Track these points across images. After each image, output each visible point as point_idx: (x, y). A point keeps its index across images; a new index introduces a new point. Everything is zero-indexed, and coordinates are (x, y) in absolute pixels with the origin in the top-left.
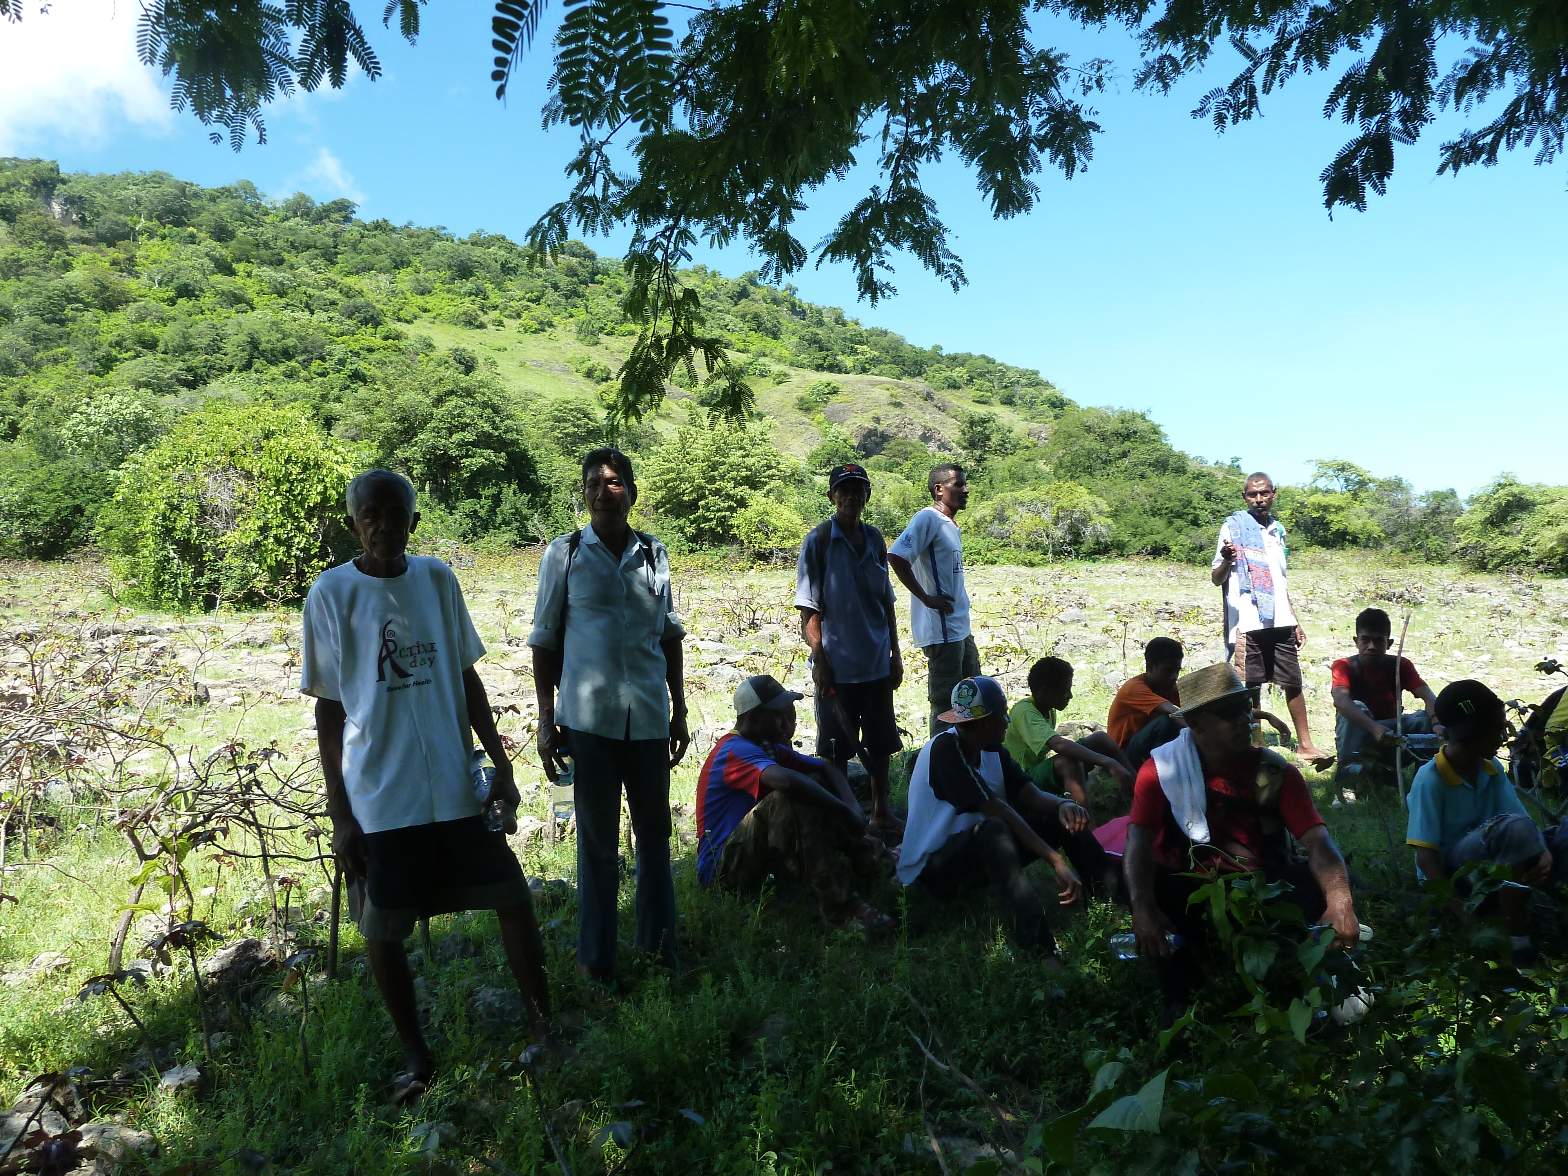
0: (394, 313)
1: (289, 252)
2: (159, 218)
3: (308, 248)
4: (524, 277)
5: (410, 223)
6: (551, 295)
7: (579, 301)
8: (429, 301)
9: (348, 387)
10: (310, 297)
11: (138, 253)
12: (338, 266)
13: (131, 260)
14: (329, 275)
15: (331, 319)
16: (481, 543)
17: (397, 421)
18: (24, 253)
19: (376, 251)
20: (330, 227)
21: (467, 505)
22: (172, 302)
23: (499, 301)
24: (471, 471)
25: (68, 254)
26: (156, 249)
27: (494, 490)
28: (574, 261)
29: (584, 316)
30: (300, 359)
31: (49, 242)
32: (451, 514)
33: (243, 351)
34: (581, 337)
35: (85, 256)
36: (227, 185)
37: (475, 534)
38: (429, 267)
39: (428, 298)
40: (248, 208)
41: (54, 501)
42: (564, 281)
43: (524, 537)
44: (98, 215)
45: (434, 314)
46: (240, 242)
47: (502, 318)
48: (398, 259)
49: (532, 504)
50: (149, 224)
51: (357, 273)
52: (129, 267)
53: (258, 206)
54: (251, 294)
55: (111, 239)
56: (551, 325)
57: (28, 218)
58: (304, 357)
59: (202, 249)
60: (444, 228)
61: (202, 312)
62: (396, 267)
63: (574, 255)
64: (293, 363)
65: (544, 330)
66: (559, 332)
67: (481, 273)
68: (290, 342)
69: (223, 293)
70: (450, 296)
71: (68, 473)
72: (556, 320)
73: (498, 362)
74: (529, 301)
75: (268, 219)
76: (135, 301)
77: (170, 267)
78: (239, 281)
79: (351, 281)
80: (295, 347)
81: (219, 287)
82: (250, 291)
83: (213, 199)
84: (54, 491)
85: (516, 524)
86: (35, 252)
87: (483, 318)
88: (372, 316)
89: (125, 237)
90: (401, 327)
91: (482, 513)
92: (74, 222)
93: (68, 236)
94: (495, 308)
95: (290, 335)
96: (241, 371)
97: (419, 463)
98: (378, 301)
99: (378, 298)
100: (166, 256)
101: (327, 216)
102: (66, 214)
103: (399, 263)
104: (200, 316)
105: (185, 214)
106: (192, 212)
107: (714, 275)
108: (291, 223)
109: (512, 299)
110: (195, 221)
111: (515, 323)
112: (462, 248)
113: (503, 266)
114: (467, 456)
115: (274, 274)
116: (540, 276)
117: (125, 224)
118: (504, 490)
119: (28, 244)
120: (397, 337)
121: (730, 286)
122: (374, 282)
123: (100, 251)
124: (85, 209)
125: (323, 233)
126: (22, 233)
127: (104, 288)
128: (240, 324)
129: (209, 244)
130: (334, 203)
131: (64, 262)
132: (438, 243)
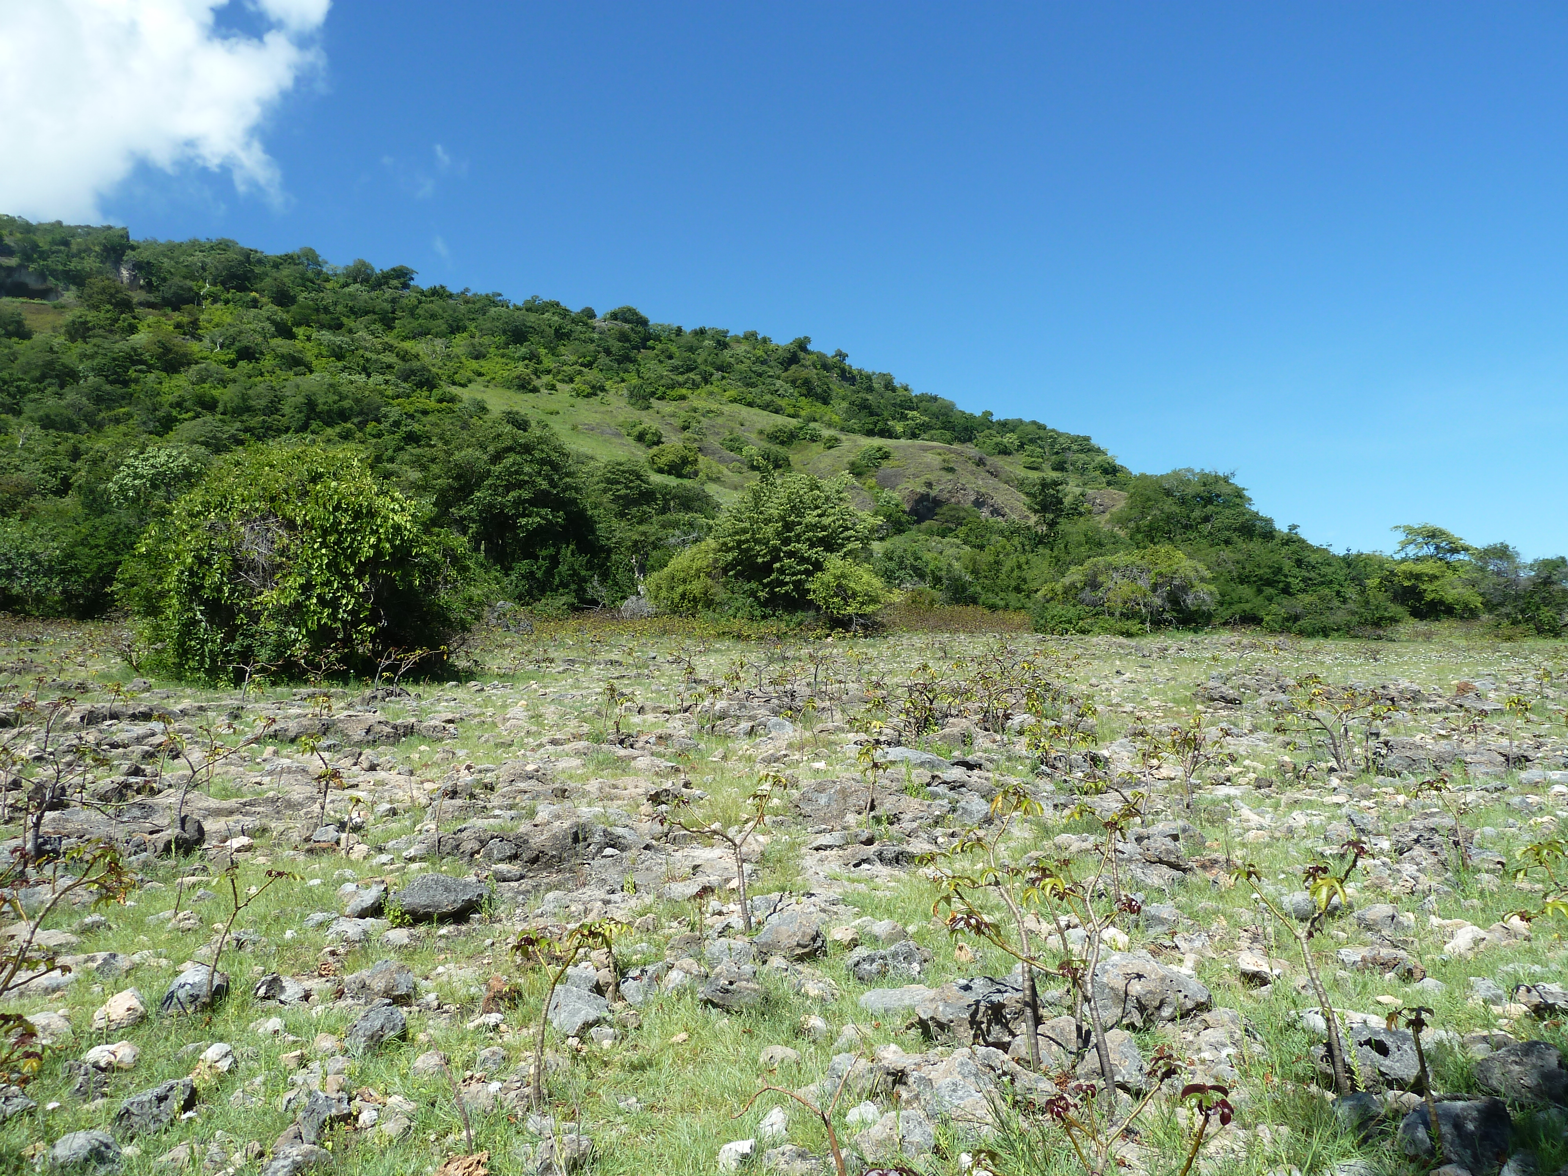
0: (449, 377)
1: (348, 317)
2: (223, 283)
3: (367, 313)
4: (577, 342)
5: (467, 290)
6: (603, 359)
7: (631, 366)
8: (484, 365)
9: (402, 449)
10: (368, 360)
11: (202, 317)
12: (395, 331)
13: (195, 323)
14: (386, 339)
15: (387, 382)
16: (539, 605)
17: (453, 478)
18: (91, 316)
19: (433, 316)
20: (389, 293)
21: (523, 566)
22: (233, 364)
23: (552, 366)
24: (527, 530)
25: (134, 318)
26: (219, 313)
27: (552, 551)
28: (627, 326)
29: (635, 381)
30: (356, 420)
31: (116, 305)
32: (507, 575)
33: (300, 412)
34: (633, 401)
35: (151, 319)
36: (290, 252)
37: (532, 597)
38: (484, 332)
39: (482, 362)
40: (310, 274)
41: (96, 557)
42: (616, 346)
43: (582, 600)
44: (165, 280)
45: (488, 378)
46: (301, 307)
47: (555, 382)
48: (455, 324)
49: (590, 566)
50: (213, 289)
51: (414, 338)
52: (192, 330)
53: (319, 273)
54: (309, 357)
55: (176, 302)
56: (603, 389)
57: (98, 283)
58: (360, 419)
59: (264, 313)
60: (500, 295)
61: (262, 375)
62: (452, 332)
63: (626, 321)
64: (349, 425)
65: (596, 395)
66: (611, 397)
67: (535, 338)
68: (346, 404)
69: (283, 356)
70: (504, 360)
71: (112, 528)
72: (608, 384)
73: (552, 425)
74: (582, 365)
75: (329, 286)
76: (197, 363)
77: (232, 331)
78: (299, 345)
79: (408, 345)
80: (351, 409)
81: (279, 350)
82: (309, 354)
83: (276, 266)
84: (97, 546)
85: (573, 587)
86: (102, 315)
87: (537, 382)
88: (428, 379)
89: (190, 301)
90: (455, 390)
91: (539, 575)
92: (141, 287)
93: (135, 300)
94: (549, 372)
95: (347, 397)
96: (297, 431)
97: (474, 522)
98: (433, 365)
99: (434, 361)
100: (229, 320)
101: (387, 283)
102: (134, 279)
103: (456, 328)
104: (260, 378)
105: (248, 279)
106: (256, 278)
107: (765, 341)
108: (351, 289)
109: (565, 364)
110: (258, 286)
111: (567, 387)
112: (517, 313)
113: (556, 331)
114: (524, 515)
115: (333, 338)
116: (592, 341)
117: (190, 289)
118: (563, 551)
119: (96, 308)
120: (452, 400)
121: (780, 352)
122: (430, 346)
123: (165, 315)
124: (153, 275)
125: (382, 298)
126: (90, 296)
127: (167, 350)
128: (298, 386)
129: (270, 308)
130: (394, 270)
131: (130, 325)
132: (494, 309)
